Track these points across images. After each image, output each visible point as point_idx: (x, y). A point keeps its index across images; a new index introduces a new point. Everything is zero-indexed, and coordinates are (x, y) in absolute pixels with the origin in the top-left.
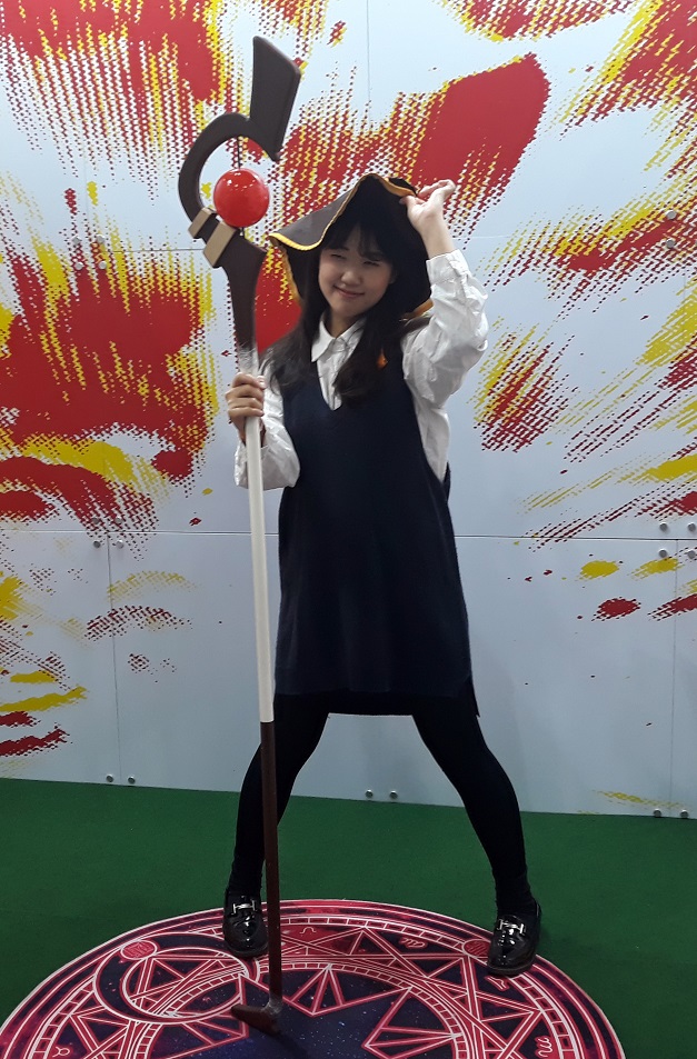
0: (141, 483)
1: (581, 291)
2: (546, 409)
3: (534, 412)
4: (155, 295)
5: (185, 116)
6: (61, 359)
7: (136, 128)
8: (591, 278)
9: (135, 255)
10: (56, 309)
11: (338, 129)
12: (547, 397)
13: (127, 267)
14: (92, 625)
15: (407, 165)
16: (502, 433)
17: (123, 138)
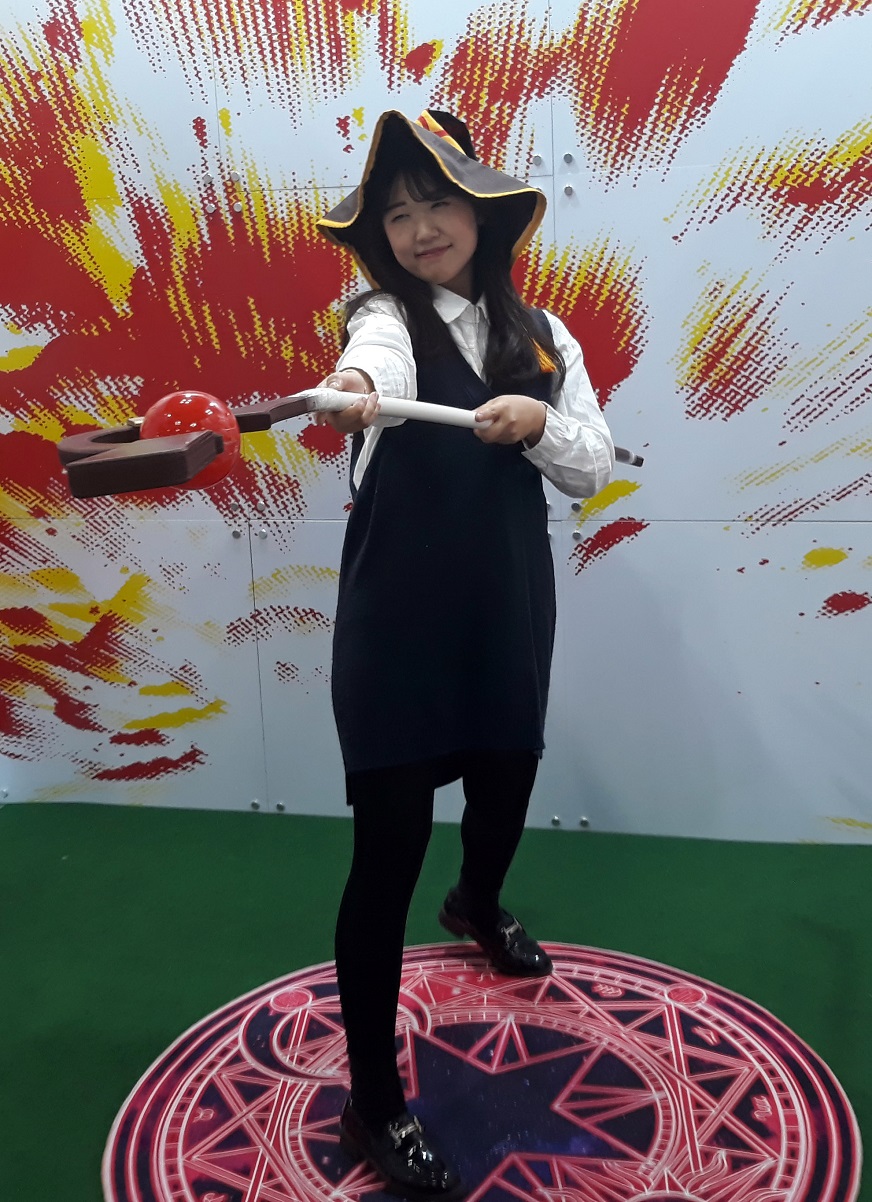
0: (287, 463)
1: (801, 229)
2: (761, 369)
3: (747, 374)
4: (300, 240)
5: (332, 29)
6: (191, 318)
7: (276, 44)
8: (812, 214)
9: (276, 195)
10: (184, 260)
11: (513, 41)
12: (762, 355)
13: (266, 209)
14: (233, 628)
15: (595, 83)
16: (709, 398)
17: (260, 57)
